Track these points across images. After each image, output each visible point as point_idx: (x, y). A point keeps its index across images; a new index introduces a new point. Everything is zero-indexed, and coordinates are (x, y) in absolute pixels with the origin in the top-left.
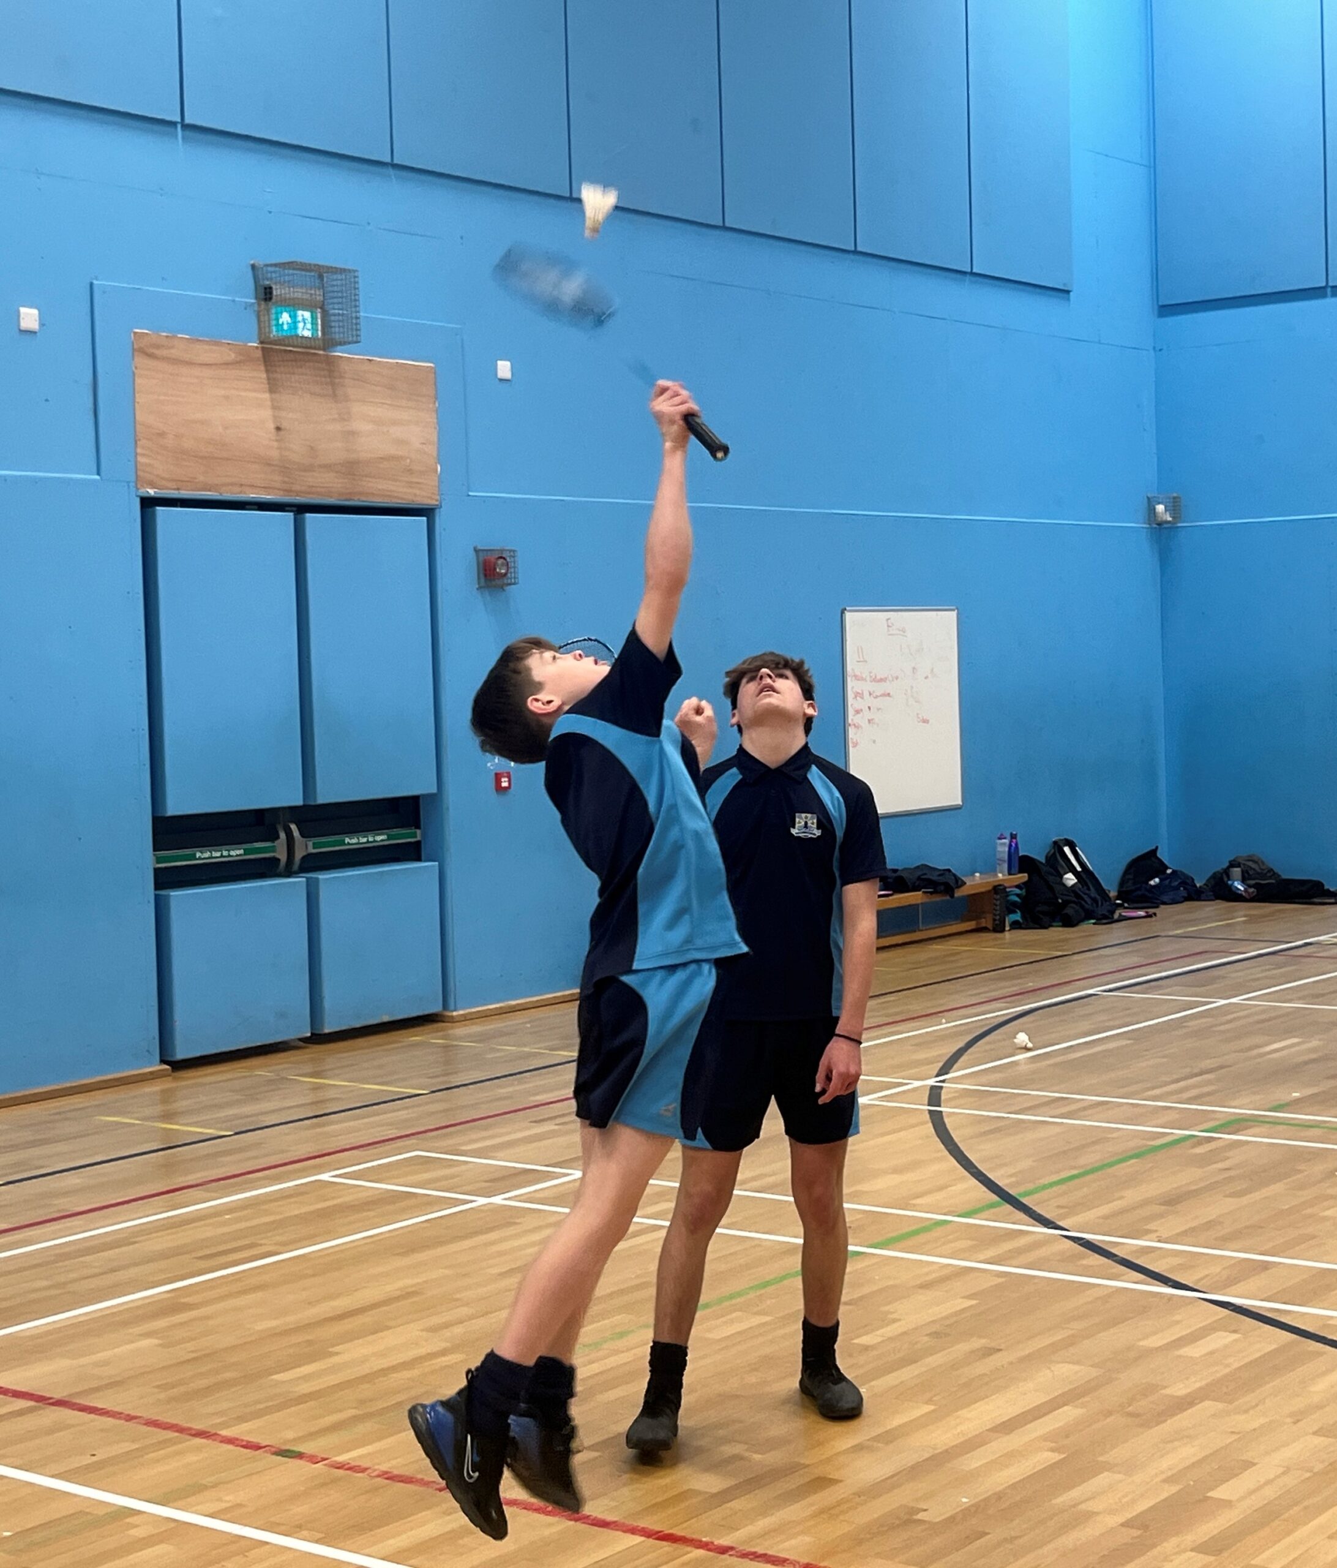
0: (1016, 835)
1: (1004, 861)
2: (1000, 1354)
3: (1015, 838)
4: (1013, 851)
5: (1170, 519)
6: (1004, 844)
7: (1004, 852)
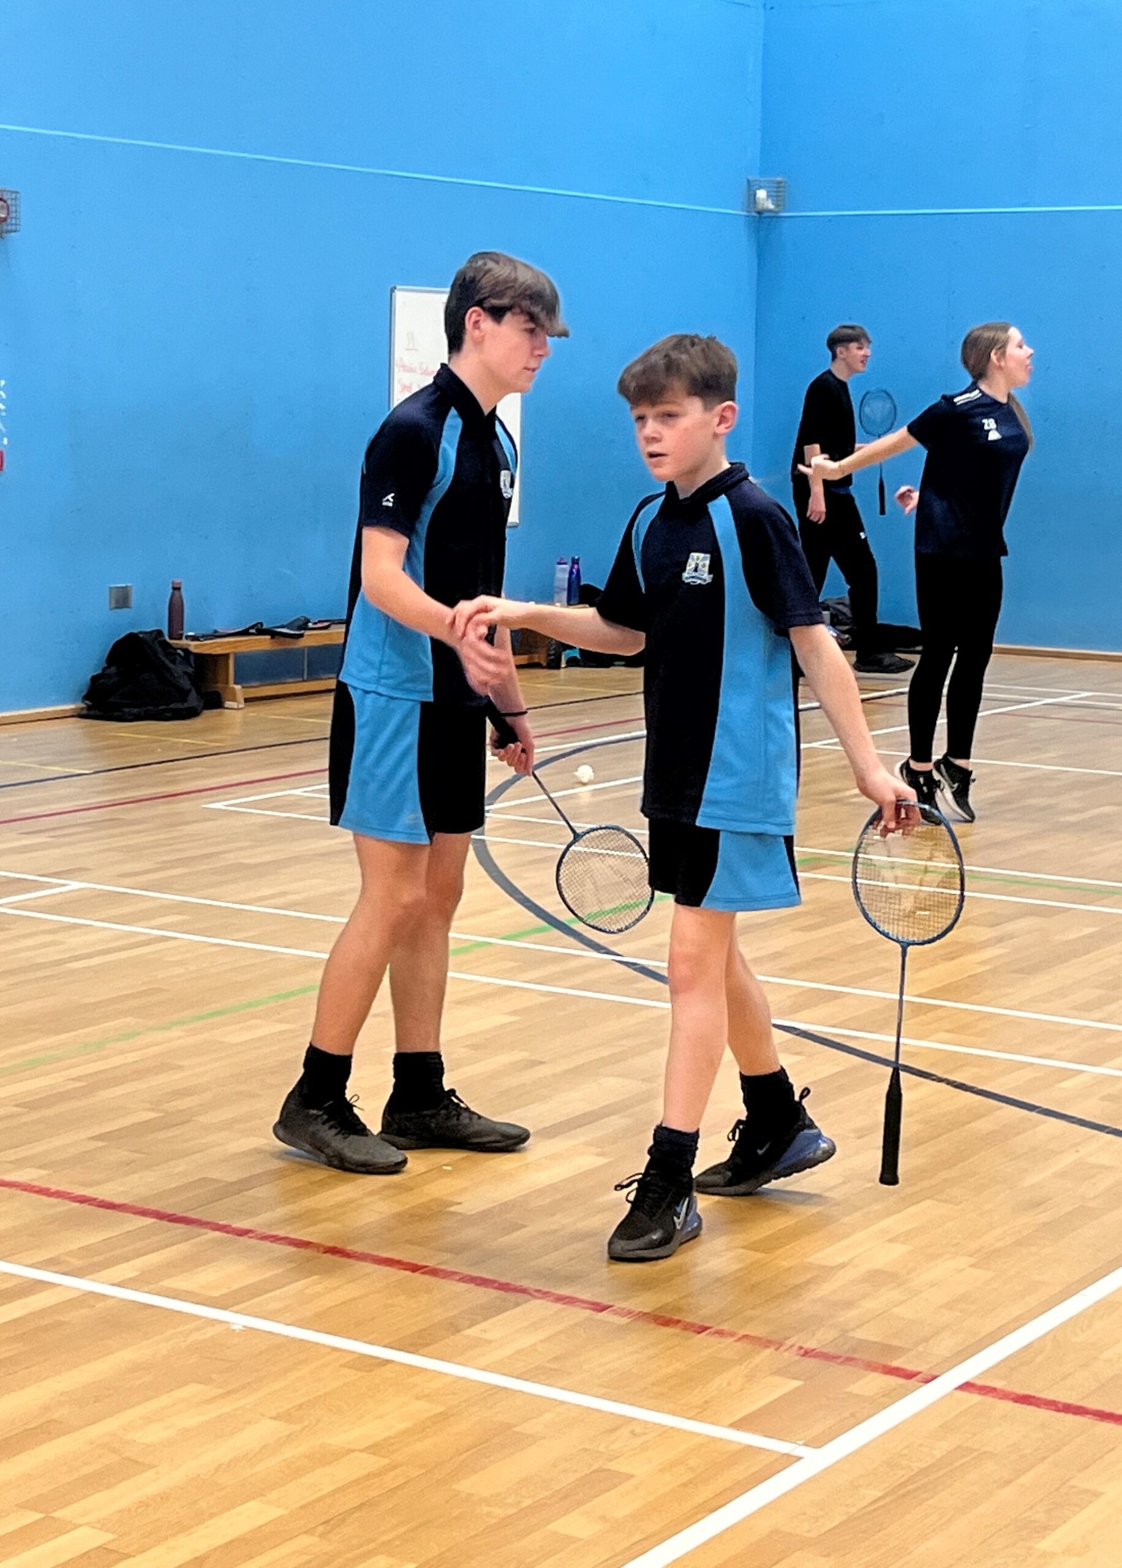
0: (578, 559)
1: (564, 589)
2: (542, 1067)
3: (578, 564)
4: (574, 579)
5: (771, 207)
6: (564, 570)
7: (564, 579)
